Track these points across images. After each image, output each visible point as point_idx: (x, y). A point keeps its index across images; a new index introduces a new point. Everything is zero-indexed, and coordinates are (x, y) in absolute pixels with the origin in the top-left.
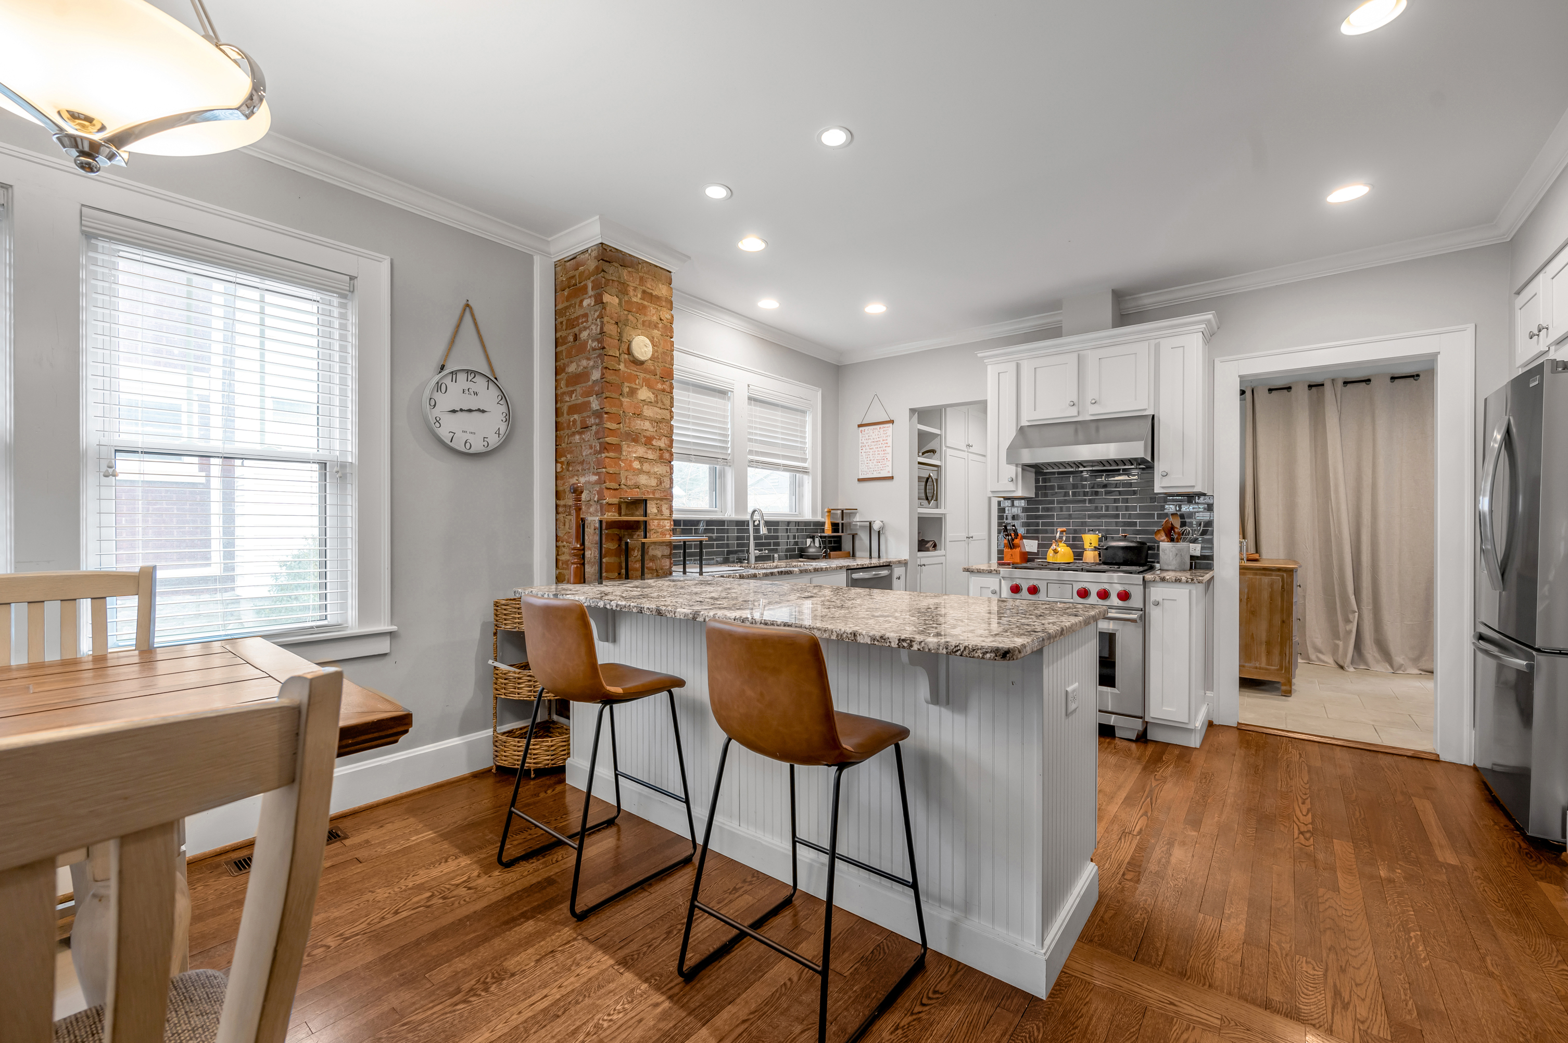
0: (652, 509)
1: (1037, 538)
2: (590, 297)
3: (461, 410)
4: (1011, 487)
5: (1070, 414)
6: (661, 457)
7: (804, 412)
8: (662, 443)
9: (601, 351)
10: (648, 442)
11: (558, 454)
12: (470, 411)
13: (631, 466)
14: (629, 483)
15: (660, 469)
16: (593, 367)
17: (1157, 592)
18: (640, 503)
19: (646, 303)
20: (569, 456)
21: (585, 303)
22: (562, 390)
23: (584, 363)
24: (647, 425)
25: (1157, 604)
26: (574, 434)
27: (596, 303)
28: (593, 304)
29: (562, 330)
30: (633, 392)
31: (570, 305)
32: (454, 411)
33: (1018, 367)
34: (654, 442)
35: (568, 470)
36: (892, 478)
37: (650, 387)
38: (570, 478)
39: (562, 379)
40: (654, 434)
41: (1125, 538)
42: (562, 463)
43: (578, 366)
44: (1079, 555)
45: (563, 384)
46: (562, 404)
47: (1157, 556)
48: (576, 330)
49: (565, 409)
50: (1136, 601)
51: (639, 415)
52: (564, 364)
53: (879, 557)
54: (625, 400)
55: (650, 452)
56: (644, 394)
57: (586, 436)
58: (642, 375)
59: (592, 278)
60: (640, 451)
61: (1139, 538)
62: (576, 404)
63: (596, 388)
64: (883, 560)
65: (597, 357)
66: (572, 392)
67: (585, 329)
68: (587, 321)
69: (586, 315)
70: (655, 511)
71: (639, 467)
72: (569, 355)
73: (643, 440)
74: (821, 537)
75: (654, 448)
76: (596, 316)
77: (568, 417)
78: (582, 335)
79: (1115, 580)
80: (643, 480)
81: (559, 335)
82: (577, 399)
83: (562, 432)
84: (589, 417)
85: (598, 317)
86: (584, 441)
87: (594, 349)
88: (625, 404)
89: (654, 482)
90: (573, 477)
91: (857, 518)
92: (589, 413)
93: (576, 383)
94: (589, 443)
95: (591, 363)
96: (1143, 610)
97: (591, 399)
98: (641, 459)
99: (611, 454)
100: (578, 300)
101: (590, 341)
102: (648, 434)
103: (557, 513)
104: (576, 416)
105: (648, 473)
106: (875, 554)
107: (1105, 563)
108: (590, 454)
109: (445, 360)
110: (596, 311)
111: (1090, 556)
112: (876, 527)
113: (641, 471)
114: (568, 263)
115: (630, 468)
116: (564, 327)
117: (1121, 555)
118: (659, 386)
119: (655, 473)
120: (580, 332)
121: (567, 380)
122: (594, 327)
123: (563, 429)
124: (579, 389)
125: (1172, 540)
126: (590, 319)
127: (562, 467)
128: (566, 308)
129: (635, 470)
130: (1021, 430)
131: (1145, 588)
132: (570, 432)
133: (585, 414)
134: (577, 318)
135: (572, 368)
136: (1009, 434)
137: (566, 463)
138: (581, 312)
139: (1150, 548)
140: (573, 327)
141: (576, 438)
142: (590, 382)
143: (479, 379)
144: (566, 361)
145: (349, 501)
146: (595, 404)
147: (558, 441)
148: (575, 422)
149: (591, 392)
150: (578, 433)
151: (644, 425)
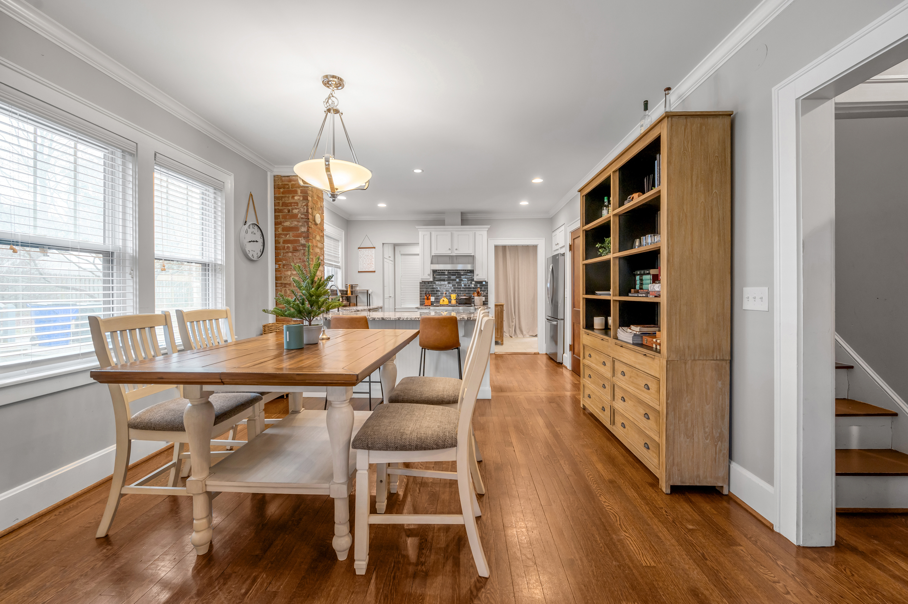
1: (434, 296)
2: (300, 196)
3: (252, 241)
4: (429, 277)
5: (448, 253)
8: (321, 258)
9: (307, 220)
11: (277, 261)
12: (254, 241)
16: (302, 226)
19: (318, 200)
20: (284, 262)
21: (296, 198)
22: (279, 233)
23: (296, 223)
26: (287, 252)
27: (304, 199)
28: (301, 199)
29: (279, 206)
30: (315, 237)
31: (285, 197)
32: (250, 242)
33: (431, 233)
35: (284, 268)
36: (375, 272)
37: (319, 235)
38: (285, 271)
39: (279, 228)
40: (320, 254)
41: (465, 296)
42: (279, 265)
43: (291, 224)
44: (450, 302)
45: (280, 230)
46: (279, 239)
47: (474, 301)
48: (290, 208)
49: (281, 241)
51: (317, 246)
52: (280, 221)
53: (370, 305)
54: (314, 240)
56: (318, 238)
57: (297, 254)
58: (317, 230)
59: (301, 189)
62: (289, 240)
63: (304, 235)
65: (304, 222)
66: (288, 234)
67: (296, 209)
68: (298, 206)
69: (297, 203)
72: (284, 217)
74: (346, 297)
76: (304, 204)
77: (283, 245)
78: (293, 211)
81: (277, 208)
82: (290, 236)
83: (279, 251)
84: (299, 246)
85: (305, 205)
86: (295, 256)
87: (302, 218)
88: (314, 242)
89: (320, 274)
90: (288, 271)
91: (358, 289)
92: (298, 245)
93: (289, 231)
94: (299, 257)
95: (300, 224)
97: (300, 239)
100: (291, 196)
101: (300, 215)
103: (276, 286)
104: (289, 245)
107: (459, 304)
108: (300, 262)
109: (246, 219)
110: (304, 203)
111: (454, 302)
112: (369, 292)
114: (284, 178)
116: (281, 205)
117: (464, 301)
118: (321, 234)
120: (293, 209)
121: (283, 228)
122: (302, 209)
123: (280, 250)
124: (291, 233)
125: (478, 296)
126: (300, 205)
127: (279, 266)
128: (282, 197)
130: (432, 257)
132: (285, 251)
133: (295, 245)
134: (290, 203)
135: (287, 224)
136: (428, 259)
137: (282, 265)
138: (291, 200)
139: (471, 299)
140: (287, 206)
141: (290, 254)
142: (299, 232)
143: (256, 227)
144: (282, 220)
145: (219, 281)
146: (303, 241)
147: (277, 255)
148: (288, 247)
149: (300, 236)
150: (291, 252)
151: (318, 250)
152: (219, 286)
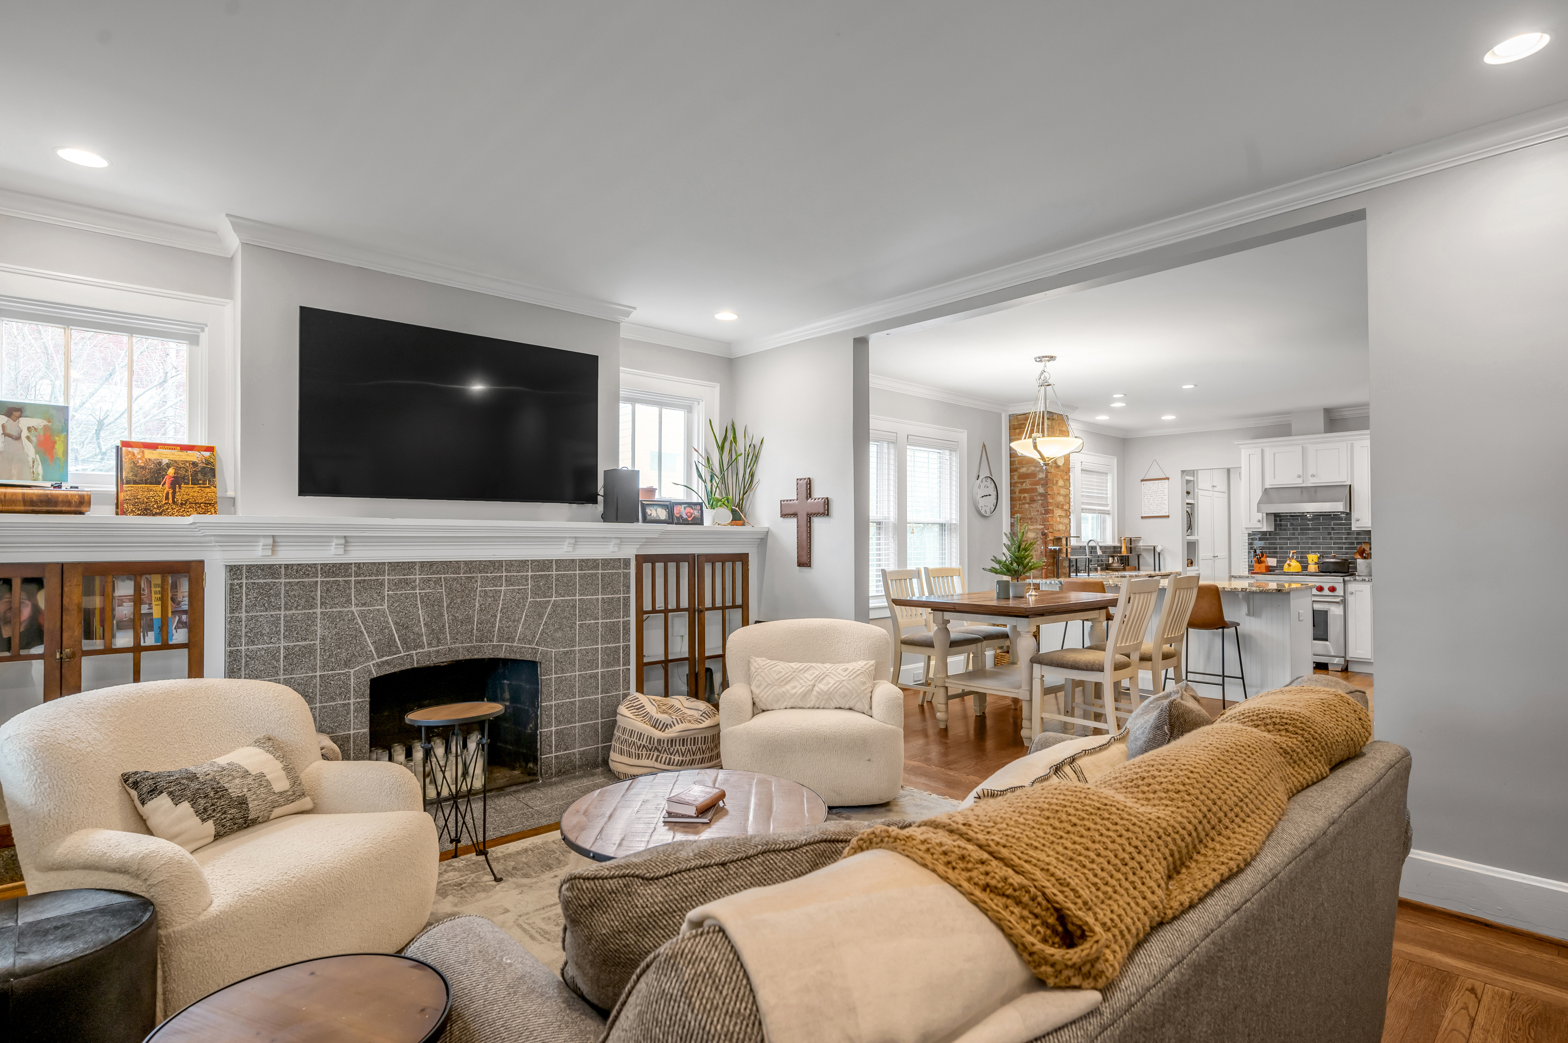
1: (1276, 557)
3: (984, 496)
4: (1259, 525)
5: (1298, 482)
6: (1067, 514)
7: (1107, 474)
8: (1066, 507)
10: (1062, 507)
11: (1012, 514)
12: (987, 496)
13: (1056, 520)
15: (1066, 521)
17: (1352, 587)
18: (1061, 539)
20: (1020, 515)
22: (1015, 481)
23: (1033, 469)
24: (1062, 499)
25: (1352, 593)
26: (1024, 504)
30: (1057, 482)
33: (1263, 451)
34: (1064, 507)
35: (1019, 522)
36: (1168, 516)
37: (1062, 479)
39: (1015, 475)
40: (1064, 503)
41: (1334, 557)
42: (1015, 518)
43: (1028, 470)
44: (1305, 568)
45: (1016, 478)
46: (1015, 488)
47: (1355, 568)
49: (1017, 490)
50: (1340, 591)
52: (1016, 467)
53: (1160, 570)
54: (1055, 487)
55: (1064, 511)
56: (1061, 483)
57: (1034, 505)
58: (1059, 473)
61: (1344, 557)
62: (1026, 489)
64: (1163, 572)
66: (1024, 482)
71: (1059, 520)
72: (1021, 463)
74: (1119, 556)
77: (1019, 495)
79: (1327, 581)
80: (1061, 527)
82: (1027, 485)
83: (1014, 502)
84: (1037, 496)
86: (1032, 508)
89: (1064, 528)
90: (1024, 525)
91: (1141, 544)
92: (1036, 494)
93: (1026, 478)
94: (1037, 509)
96: (1344, 596)
97: (1038, 487)
98: (1060, 516)
99: (1051, 515)
102: (1062, 503)
104: (1026, 495)
105: (1063, 523)
106: (1157, 568)
107: (1322, 572)
108: (1038, 514)
109: (979, 473)
111: (1312, 568)
112: (1158, 550)
113: (1060, 523)
114: (1020, 417)
117: (1331, 568)
118: (1065, 477)
119: (1066, 523)
121: (1019, 476)
123: (1016, 500)
124: (1028, 481)
125: (1365, 558)
127: (1015, 520)
129: (1058, 522)
130: (1266, 491)
131: (1344, 585)
132: (1021, 502)
133: (1033, 494)
135: (1023, 470)
136: (1258, 495)
137: (1018, 518)
139: (1350, 563)
141: (1027, 506)
142: (1037, 479)
143: (989, 480)
144: (1018, 466)
145: (954, 540)
146: (1041, 490)
147: (1012, 507)
148: (1025, 498)
149: (1036, 484)
150: (1028, 503)
151: (1060, 499)
152: (954, 545)
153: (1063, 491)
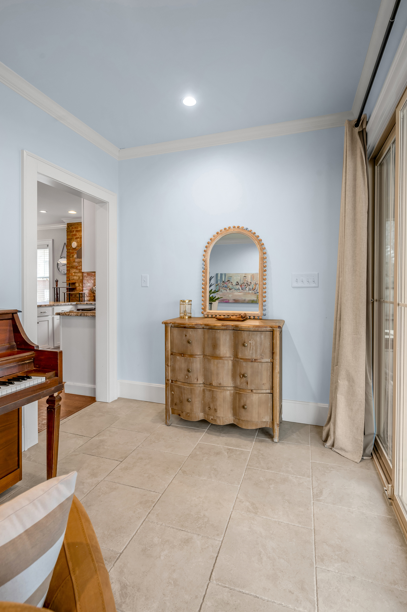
0: (77, 285)
6: (80, 271)
8: (80, 268)
10: (76, 268)
13: (72, 274)
14: (72, 279)
18: (74, 284)
19: (76, 233)
24: (76, 263)
30: (73, 256)
34: (78, 268)
40: (78, 266)
51: (74, 262)
54: (71, 259)
55: (77, 270)
60: (75, 270)
70: (78, 285)
71: (74, 274)
73: (75, 268)
75: (78, 269)
80: (75, 278)
88: (71, 260)
98: (75, 273)
102: (76, 266)
105: (76, 276)
113: (75, 276)
115: (72, 275)
118: (79, 253)
119: (78, 276)
129: (73, 275)
151: (76, 264)
153: (77, 260)
